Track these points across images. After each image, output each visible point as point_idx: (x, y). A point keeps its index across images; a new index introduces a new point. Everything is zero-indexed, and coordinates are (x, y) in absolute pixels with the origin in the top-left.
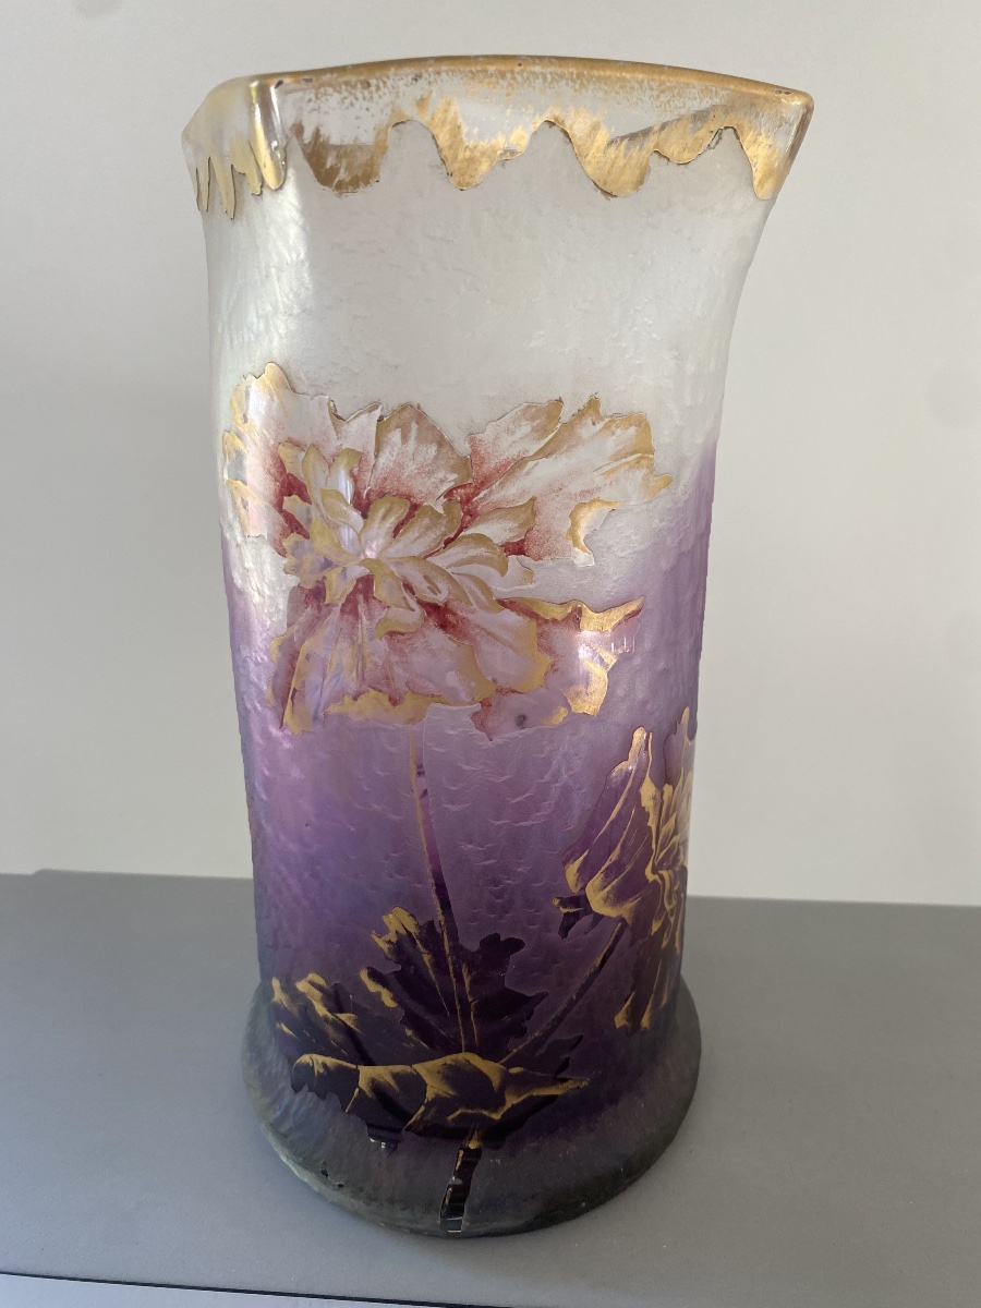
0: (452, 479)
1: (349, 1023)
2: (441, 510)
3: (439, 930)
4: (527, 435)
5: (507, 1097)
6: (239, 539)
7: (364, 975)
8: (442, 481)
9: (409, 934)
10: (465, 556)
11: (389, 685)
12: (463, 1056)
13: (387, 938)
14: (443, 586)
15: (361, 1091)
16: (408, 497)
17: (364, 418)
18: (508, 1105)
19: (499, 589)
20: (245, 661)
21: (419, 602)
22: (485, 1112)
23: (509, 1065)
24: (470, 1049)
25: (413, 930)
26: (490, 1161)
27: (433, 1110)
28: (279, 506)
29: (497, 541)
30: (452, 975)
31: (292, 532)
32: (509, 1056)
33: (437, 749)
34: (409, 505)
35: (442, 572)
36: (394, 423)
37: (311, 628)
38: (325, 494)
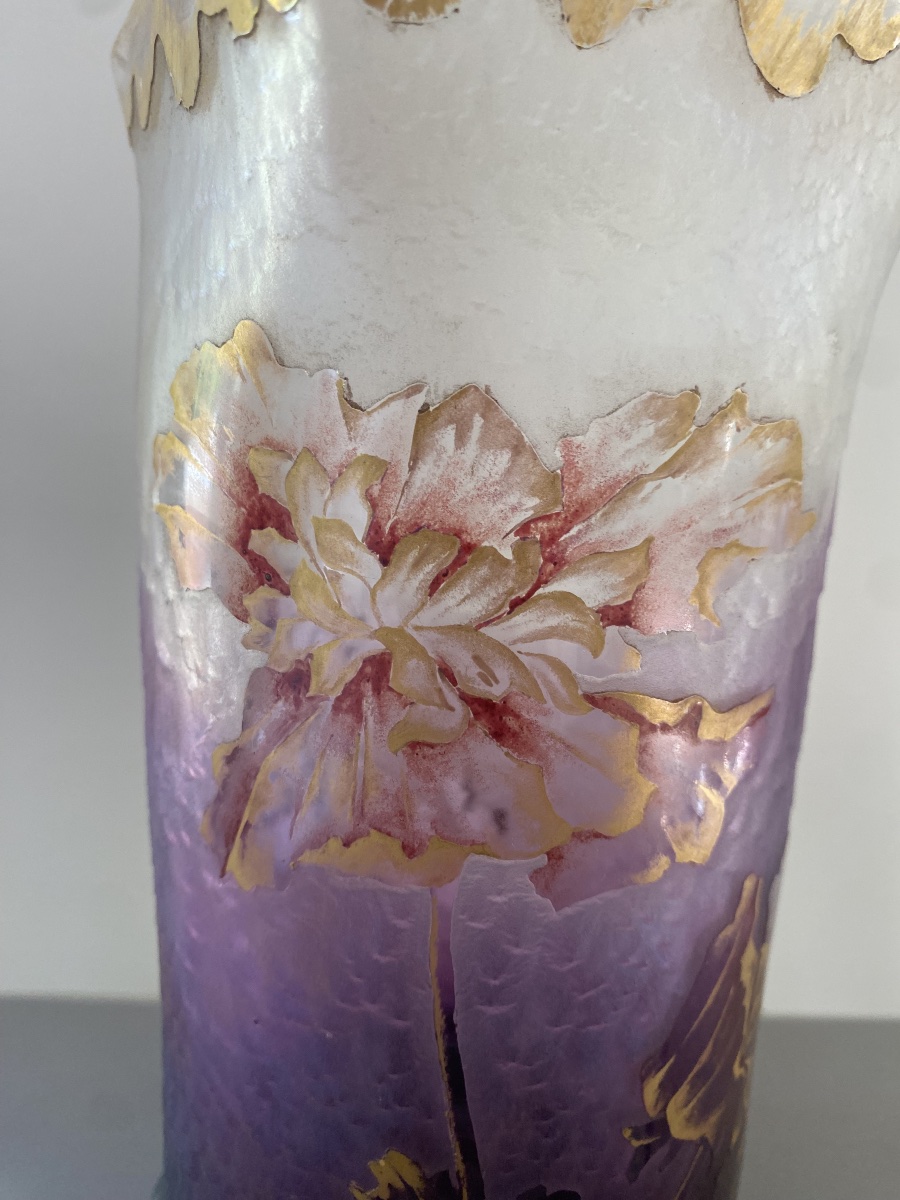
0: (530, 505)
2: (507, 554)
3: (455, 1183)
4: (648, 441)
6: (172, 593)
8: (514, 509)
9: (409, 1188)
10: (540, 626)
11: (403, 826)
13: (374, 1193)
14: (503, 672)
16: (458, 534)
17: (396, 406)
19: (587, 677)
20: (168, 771)
21: (464, 697)
25: (415, 1183)
28: (242, 544)
29: (591, 603)
31: (262, 584)
33: (473, 924)
34: (458, 546)
35: (502, 650)
36: (445, 415)
37: (281, 733)
38: (321, 525)
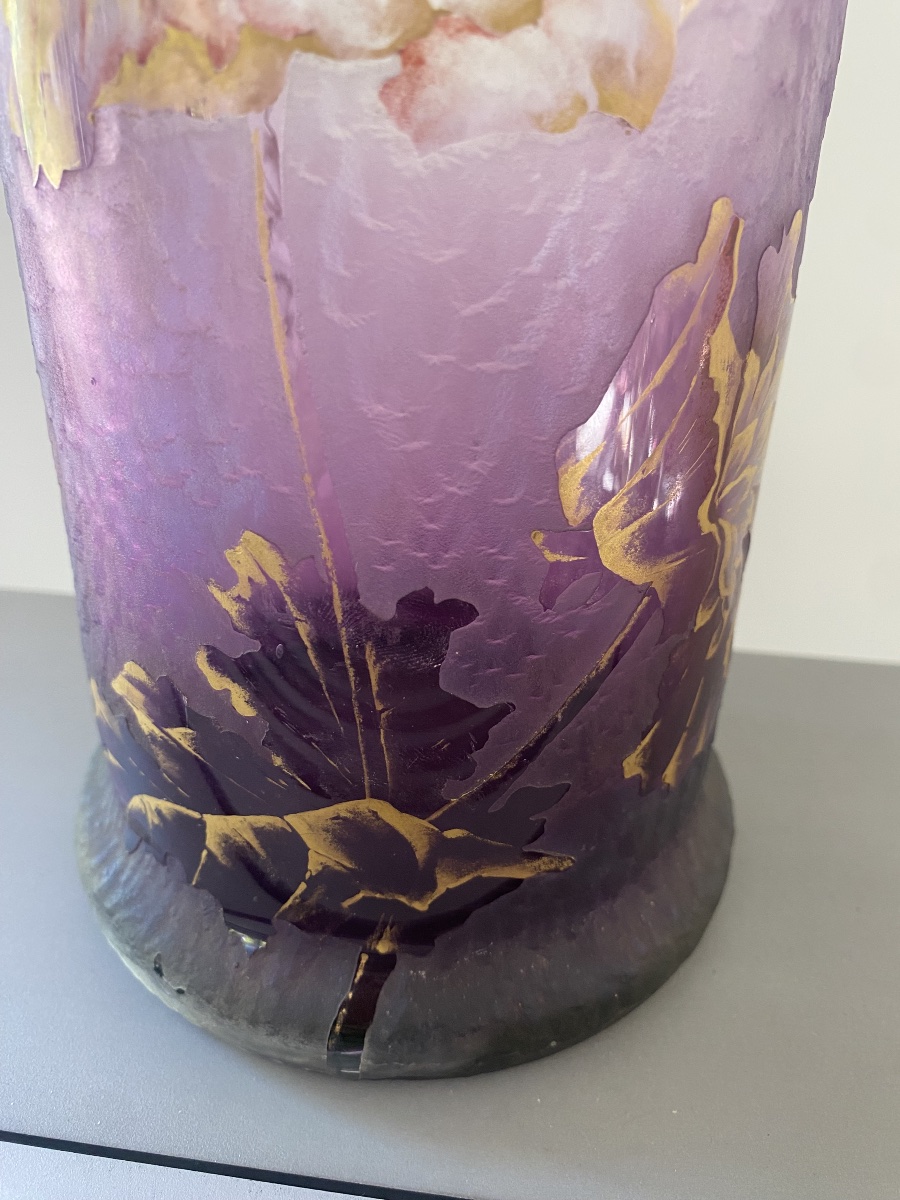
1: (185, 744)
5: (438, 876)
7: (201, 660)
9: (272, 583)
12: (366, 805)
13: (235, 592)
15: (210, 854)
18: (441, 890)
22: (403, 899)
23: (443, 824)
24: (377, 794)
25: (279, 576)
26: (410, 972)
27: (320, 890)
30: (348, 662)
32: (445, 808)
